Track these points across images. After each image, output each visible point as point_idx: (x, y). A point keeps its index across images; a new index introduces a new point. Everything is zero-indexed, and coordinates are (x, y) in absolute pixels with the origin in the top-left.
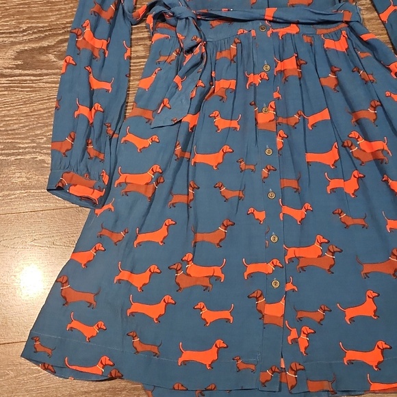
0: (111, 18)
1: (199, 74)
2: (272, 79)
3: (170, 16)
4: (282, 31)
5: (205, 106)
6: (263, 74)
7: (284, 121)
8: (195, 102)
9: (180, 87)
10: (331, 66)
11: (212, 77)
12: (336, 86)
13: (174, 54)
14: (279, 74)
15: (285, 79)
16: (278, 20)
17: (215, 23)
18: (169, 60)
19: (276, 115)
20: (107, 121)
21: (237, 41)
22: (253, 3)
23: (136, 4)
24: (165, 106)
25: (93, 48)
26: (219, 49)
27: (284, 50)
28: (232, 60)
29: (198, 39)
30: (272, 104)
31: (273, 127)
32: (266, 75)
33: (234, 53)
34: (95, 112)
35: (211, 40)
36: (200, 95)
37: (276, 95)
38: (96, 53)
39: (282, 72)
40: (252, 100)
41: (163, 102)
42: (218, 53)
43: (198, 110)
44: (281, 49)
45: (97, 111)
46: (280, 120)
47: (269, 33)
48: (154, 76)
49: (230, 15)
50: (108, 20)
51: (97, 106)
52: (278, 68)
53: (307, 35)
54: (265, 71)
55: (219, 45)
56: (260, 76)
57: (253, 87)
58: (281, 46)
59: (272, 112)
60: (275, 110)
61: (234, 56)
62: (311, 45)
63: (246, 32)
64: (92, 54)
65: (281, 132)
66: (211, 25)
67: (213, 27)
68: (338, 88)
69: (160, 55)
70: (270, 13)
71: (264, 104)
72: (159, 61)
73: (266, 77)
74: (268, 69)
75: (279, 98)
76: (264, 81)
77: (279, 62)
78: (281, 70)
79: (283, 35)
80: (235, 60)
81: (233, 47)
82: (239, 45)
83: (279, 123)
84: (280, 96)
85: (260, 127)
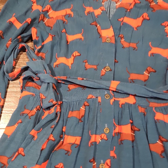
1: (52, 129)
2: (110, 140)
3: (37, 79)
4: (122, 100)
5: (53, 156)
6: (103, 135)
8: (45, 153)
9: (36, 137)
10: (159, 135)
11: (63, 131)
12: (162, 152)
13: (35, 110)
14: (116, 136)
15: (121, 141)
16: (119, 92)
17: (72, 87)
18: (30, 115)
21: (86, 104)
22: (102, 75)
23: (15, 65)
24: (19, 154)
26: (71, 109)
27: (122, 117)
28: (80, 120)
29: (54, 102)
30: (108, 161)
32: (105, 136)
33: (82, 113)
35: (66, 101)
36: (50, 147)
37: (112, 154)
40: (91, 158)
41: (18, 150)
42: (70, 112)
43: (47, 158)
44: (120, 116)
47: (112, 101)
48: (16, 126)
49: (83, 83)
52: (117, 130)
53: (142, 107)
54: (105, 133)
55: (72, 105)
56: (101, 137)
57: (93, 146)
58: (120, 112)
61: (82, 116)
62: (144, 115)
63: (94, 97)
66: (69, 88)
67: (70, 90)
68: (163, 154)
69: (25, 109)
70: (114, 85)
71: (102, 161)
72: (23, 114)
73: (105, 138)
74: (108, 132)
75: (114, 157)
76: (103, 140)
77: (118, 126)
78: (119, 133)
79: (122, 104)
80: (82, 119)
81: (83, 108)
82: (87, 107)
84: (115, 155)
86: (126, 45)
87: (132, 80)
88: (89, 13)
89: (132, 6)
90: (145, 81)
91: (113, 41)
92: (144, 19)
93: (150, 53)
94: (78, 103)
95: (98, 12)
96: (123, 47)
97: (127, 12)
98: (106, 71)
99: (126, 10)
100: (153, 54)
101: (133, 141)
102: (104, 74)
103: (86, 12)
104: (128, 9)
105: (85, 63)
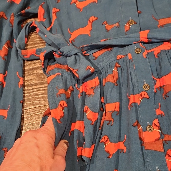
0: (5, 55)
2: (152, 97)
4: (156, 50)
6: (143, 93)
14: (159, 91)
15: (166, 95)
17: (98, 54)
19: (162, 133)
21: (118, 65)
22: (127, 31)
26: (104, 76)
27: (161, 67)
29: (92, 69)
30: (156, 121)
31: (159, 146)
32: (146, 94)
33: (116, 76)
35: (96, 70)
37: (158, 112)
39: (161, 88)
40: (134, 121)
44: (158, 68)
46: (166, 138)
47: (145, 54)
50: (3, 58)
52: (158, 85)
55: (104, 72)
56: (141, 96)
57: (134, 108)
58: (157, 64)
59: (156, 130)
60: (160, 128)
61: (117, 79)
63: (123, 57)
65: (169, 151)
66: (94, 56)
67: (96, 58)
71: (148, 123)
73: (146, 96)
74: (148, 87)
75: (161, 115)
76: (144, 99)
77: (158, 79)
78: (160, 87)
79: (158, 53)
80: (118, 82)
81: (115, 70)
82: (119, 69)
83: (165, 141)
84: (163, 113)
85: (146, 147)
87: (162, 26)
94: (108, 67)
98: (130, 25)
102: (128, 29)
105: (105, 24)
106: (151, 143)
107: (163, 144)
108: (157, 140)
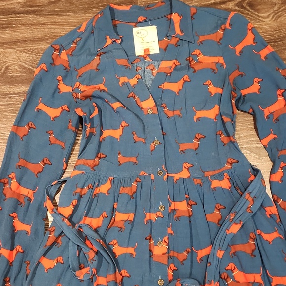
0: (39, 172)
2: (166, 217)
6: (158, 213)
7: (175, 255)
11: (114, 207)
13: (86, 189)
14: (172, 213)
17: (123, 161)
19: (169, 249)
20: (27, 260)
21: (138, 180)
22: (153, 150)
25: (19, 195)
26: (123, 185)
28: (131, 196)
30: (166, 238)
31: (165, 260)
32: (161, 214)
34: (17, 254)
35: (117, 176)
37: (169, 231)
38: (22, 200)
45: (18, 252)
46: (171, 254)
47: (165, 177)
51: (18, 248)
52: (172, 207)
54: (160, 211)
55: (123, 181)
56: (157, 215)
59: (165, 246)
60: (168, 244)
61: (134, 193)
62: (200, 186)
64: (18, 200)
65: (171, 266)
66: (119, 162)
67: (120, 164)
69: (77, 188)
71: (159, 238)
72: (76, 193)
73: (161, 215)
74: (163, 209)
75: (171, 234)
77: (173, 202)
78: (174, 209)
79: (177, 180)
81: (134, 185)
83: (170, 256)
84: (172, 232)
85: (154, 259)
86: (170, 114)
87: (183, 151)
88: (124, 83)
89: (172, 70)
90: (196, 149)
91: (156, 112)
92: (185, 81)
93: (195, 118)
94: (129, 179)
95: (133, 82)
96: (168, 117)
97: (167, 77)
98: (155, 145)
99: (166, 74)
100: (198, 119)
101: (190, 217)
103: (120, 83)
104: (168, 74)
105: (134, 134)
106: (158, 256)
107: (168, 258)
108: (164, 254)
